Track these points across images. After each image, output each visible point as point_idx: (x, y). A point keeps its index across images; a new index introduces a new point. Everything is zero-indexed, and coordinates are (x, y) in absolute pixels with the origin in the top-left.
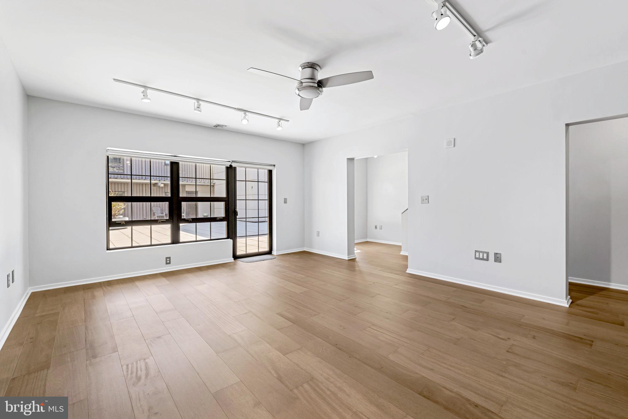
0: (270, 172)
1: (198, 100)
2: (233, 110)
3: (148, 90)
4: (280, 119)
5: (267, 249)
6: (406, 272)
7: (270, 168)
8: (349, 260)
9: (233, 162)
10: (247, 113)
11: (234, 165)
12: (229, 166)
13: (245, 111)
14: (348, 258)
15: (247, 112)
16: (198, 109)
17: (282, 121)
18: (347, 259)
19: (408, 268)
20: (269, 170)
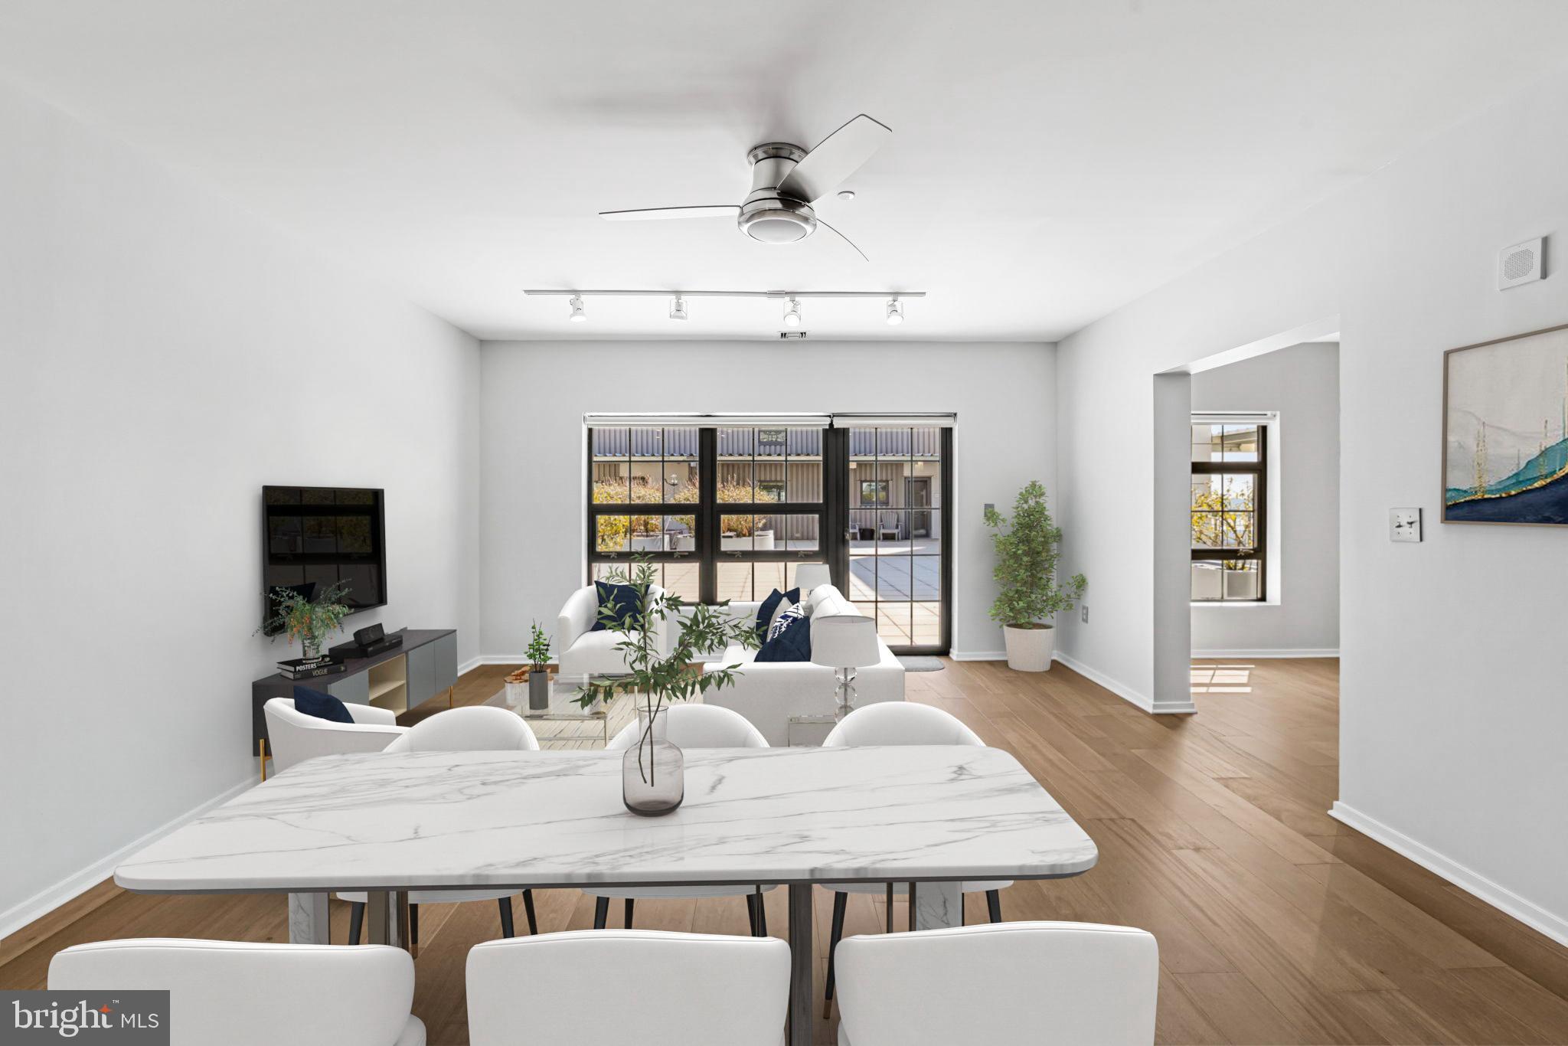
0: (947, 433)
1: (678, 293)
2: (764, 299)
3: (582, 296)
4: (896, 294)
5: (935, 640)
6: (1330, 812)
7: (946, 423)
8: (1158, 717)
9: (832, 416)
10: (797, 299)
11: (839, 423)
12: (827, 427)
13: (792, 294)
14: (1155, 707)
15: (796, 295)
16: (678, 314)
17: (901, 299)
18: (1151, 710)
19: (1337, 799)
20: (942, 429)
